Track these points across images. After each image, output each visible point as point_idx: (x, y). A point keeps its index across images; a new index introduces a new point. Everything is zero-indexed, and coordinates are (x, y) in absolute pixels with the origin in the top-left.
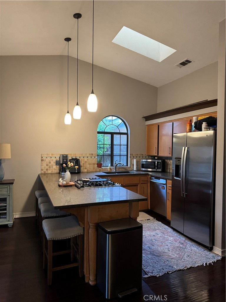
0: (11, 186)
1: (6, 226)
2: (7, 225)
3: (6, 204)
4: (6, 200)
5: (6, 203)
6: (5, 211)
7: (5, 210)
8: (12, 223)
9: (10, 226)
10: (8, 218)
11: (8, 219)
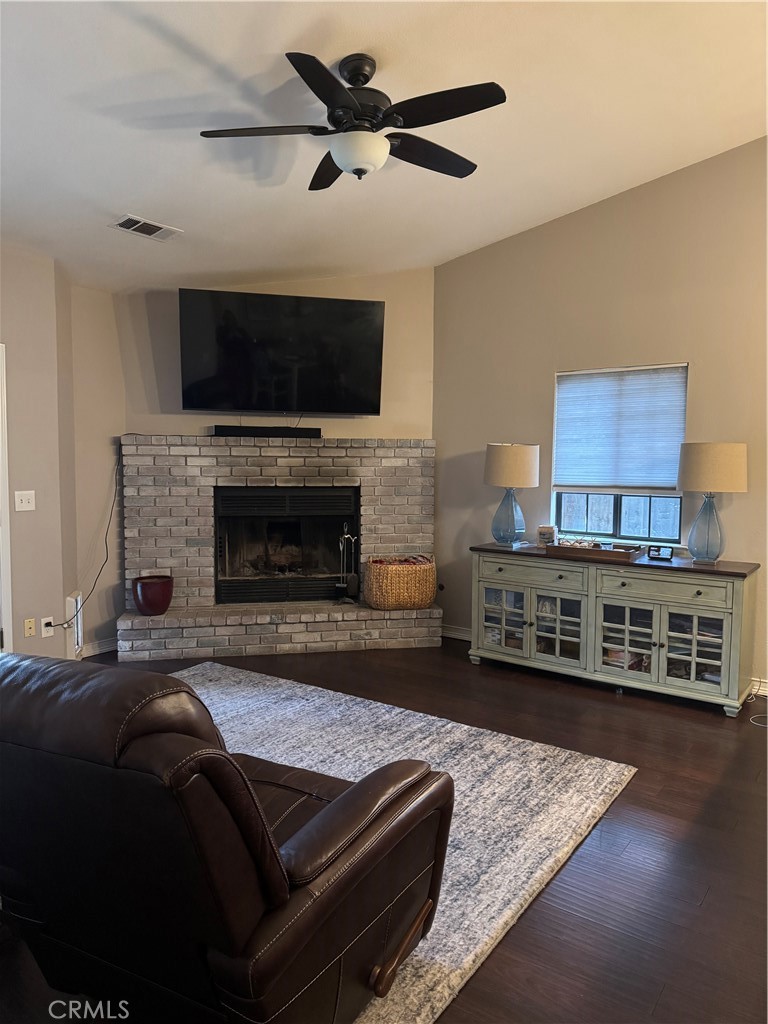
0: (738, 582)
1: (717, 709)
2: (722, 706)
3: (719, 641)
4: (720, 628)
5: (721, 638)
6: (717, 663)
7: (718, 657)
8: (737, 704)
9: (729, 712)
10: (724, 685)
11: (724, 691)
